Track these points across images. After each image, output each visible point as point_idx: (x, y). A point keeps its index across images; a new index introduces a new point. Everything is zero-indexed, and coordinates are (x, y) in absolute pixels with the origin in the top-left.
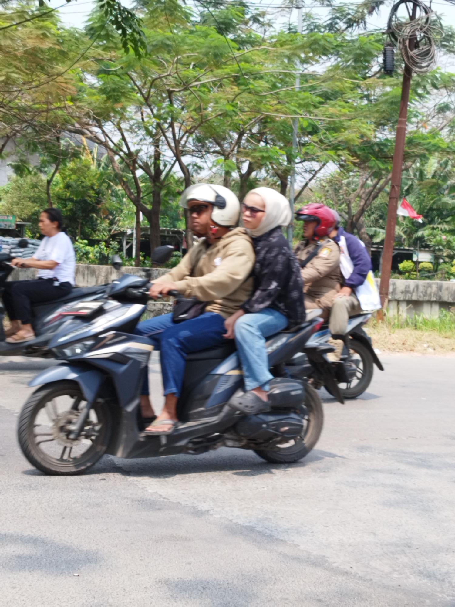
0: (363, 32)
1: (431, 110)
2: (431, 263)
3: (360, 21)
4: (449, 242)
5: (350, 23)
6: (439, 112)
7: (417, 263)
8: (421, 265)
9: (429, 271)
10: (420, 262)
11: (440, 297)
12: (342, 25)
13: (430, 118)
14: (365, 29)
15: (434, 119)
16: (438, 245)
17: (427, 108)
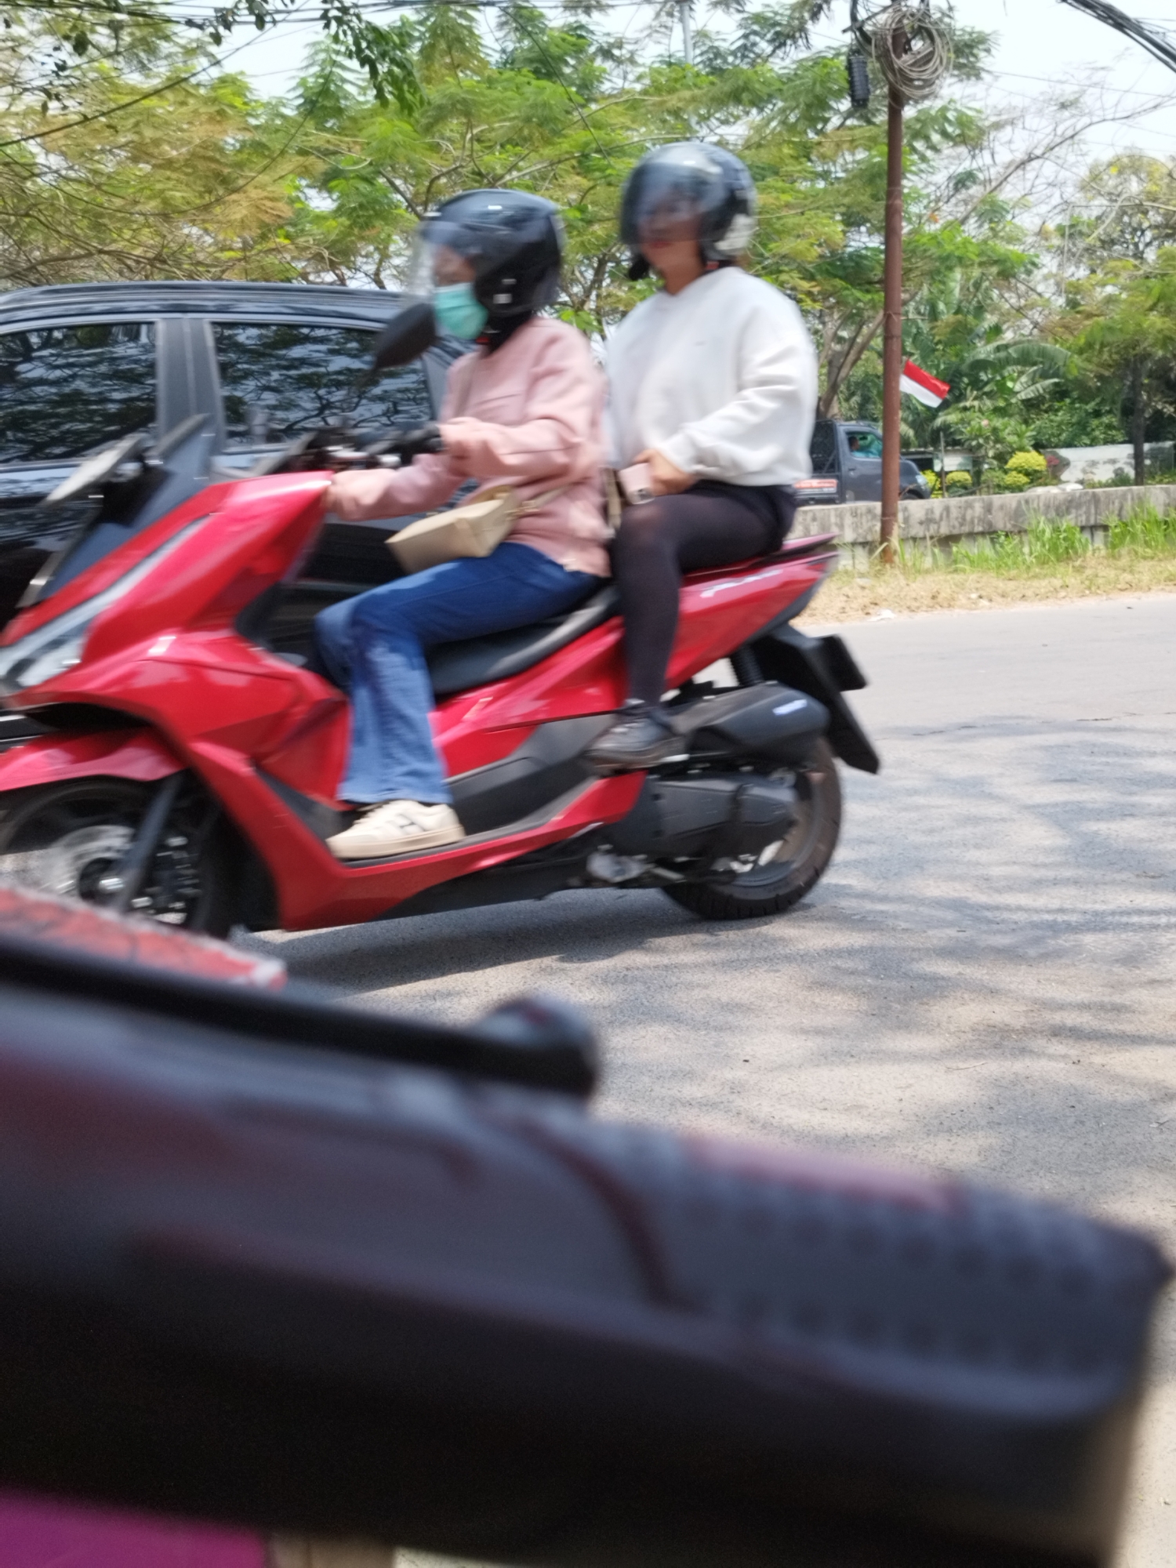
0: (803, 54)
1: (943, 187)
2: (968, 471)
3: (797, 35)
4: (995, 430)
5: (780, 40)
6: (957, 190)
7: (941, 475)
8: (950, 476)
9: (965, 487)
10: (947, 473)
11: (990, 524)
12: (765, 47)
13: (941, 204)
14: (808, 47)
15: (950, 204)
16: (976, 437)
17: (935, 184)
